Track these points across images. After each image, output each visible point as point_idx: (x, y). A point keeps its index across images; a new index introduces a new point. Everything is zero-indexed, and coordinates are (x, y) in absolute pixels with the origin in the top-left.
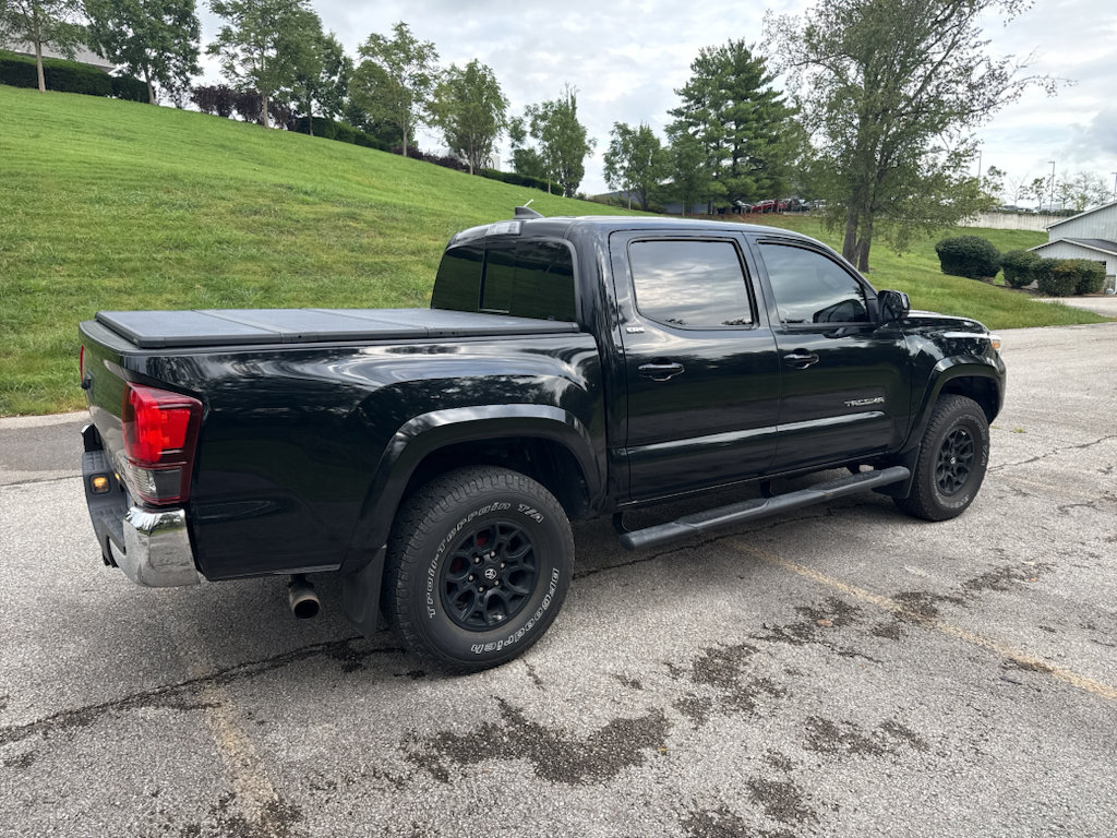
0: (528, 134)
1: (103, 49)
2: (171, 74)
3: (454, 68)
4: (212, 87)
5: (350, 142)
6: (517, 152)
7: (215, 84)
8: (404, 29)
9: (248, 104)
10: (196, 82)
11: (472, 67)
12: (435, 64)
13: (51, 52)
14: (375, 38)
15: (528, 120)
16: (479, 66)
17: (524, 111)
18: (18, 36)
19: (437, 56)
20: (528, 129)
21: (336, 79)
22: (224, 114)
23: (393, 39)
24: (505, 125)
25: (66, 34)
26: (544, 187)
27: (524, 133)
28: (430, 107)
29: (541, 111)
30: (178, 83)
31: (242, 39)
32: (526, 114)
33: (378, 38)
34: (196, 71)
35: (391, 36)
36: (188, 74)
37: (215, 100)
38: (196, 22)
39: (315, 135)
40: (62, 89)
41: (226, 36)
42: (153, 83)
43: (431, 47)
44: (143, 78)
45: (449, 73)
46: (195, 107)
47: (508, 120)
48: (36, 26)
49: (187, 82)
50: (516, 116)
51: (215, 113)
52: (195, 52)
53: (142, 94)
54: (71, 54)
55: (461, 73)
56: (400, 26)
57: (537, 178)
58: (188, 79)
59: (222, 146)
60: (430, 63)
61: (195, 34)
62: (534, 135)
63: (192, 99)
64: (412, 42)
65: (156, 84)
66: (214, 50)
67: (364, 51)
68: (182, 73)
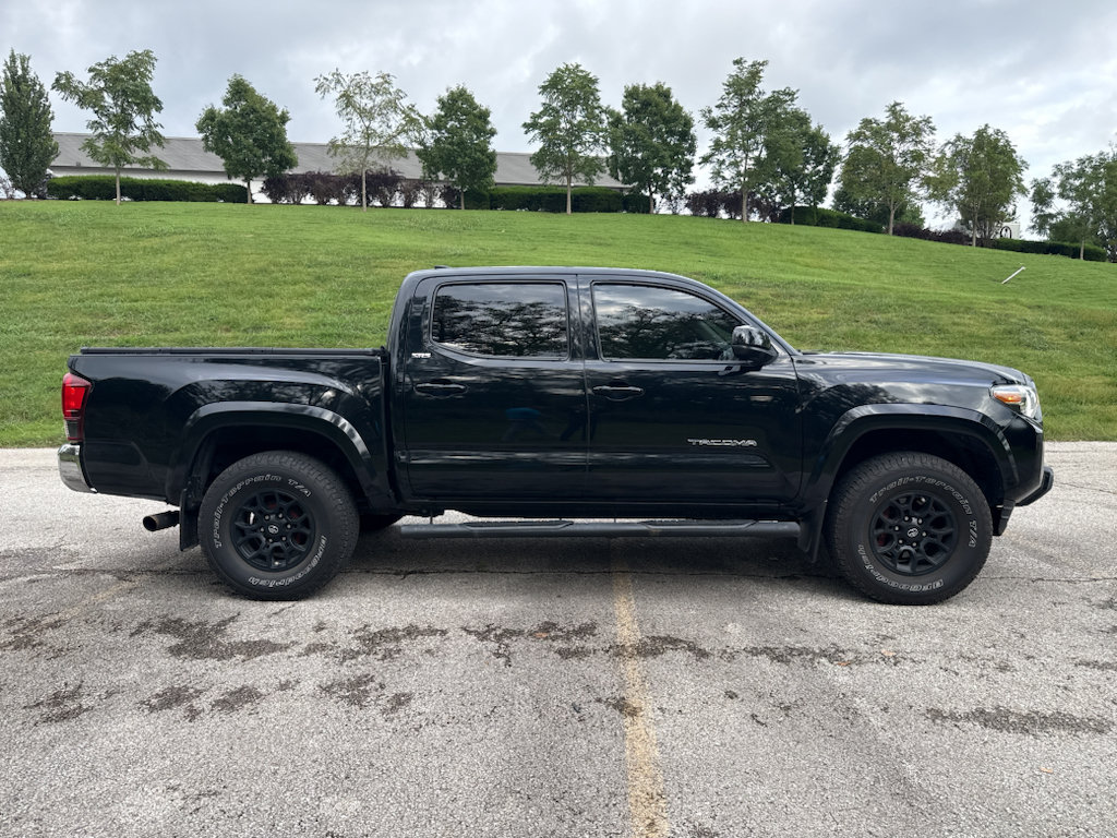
0: (1056, 196)
1: (620, 174)
2: (669, 186)
3: (959, 138)
4: (705, 192)
5: (833, 227)
6: (1040, 217)
7: (707, 190)
8: (898, 108)
9: (733, 203)
10: (689, 189)
11: (981, 134)
12: (931, 137)
13: (579, 182)
14: (867, 123)
15: (1057, 180)
16: (990, 131)
17: (1051, 171)
18: (558, 173)
19: (934, 129)
20: (1056, 190)
21: (821, 168)
22: (713, 214)
23: (886, 121)
24: (1023, 191)
25: (592, 166)
26: (1075, 254)
27: (1051, 195)
28: (927, 182)
29: (1076, 168)
30: (675, 193)
31: (729, 145)
32: (1055, 175)
33: (870, 122)
34: (689, 180)
35: (883, 118)
36: (683, 184)
37: (705, 204)
38: (693, 139)
39: (795, 223)
40: (585, 210)
41: (718, 145)
42: (654, 196)
43: (927, 121)
44: (648, 194)
45: (953, 144)
46: (687, 212)
47: (1027, 184)
48: (570, 164)
49: (682, 191)
50: (1040, 178)
51: (705, 213)
52: (690, 164)
53: (645, 206)
54: (592, 181)
55: (967, 142)
56: (894, 106)
57: (1067, 244)
58: (683, 189)
59: (687, 243)
60: (926, 138)
61: (692, 150)
62: (1062, 195)
63: (687, 206)
64: (908, 120)
65: (657, 197)
66: (706, 160)
67: (854, 137)
68: (679, 184)
